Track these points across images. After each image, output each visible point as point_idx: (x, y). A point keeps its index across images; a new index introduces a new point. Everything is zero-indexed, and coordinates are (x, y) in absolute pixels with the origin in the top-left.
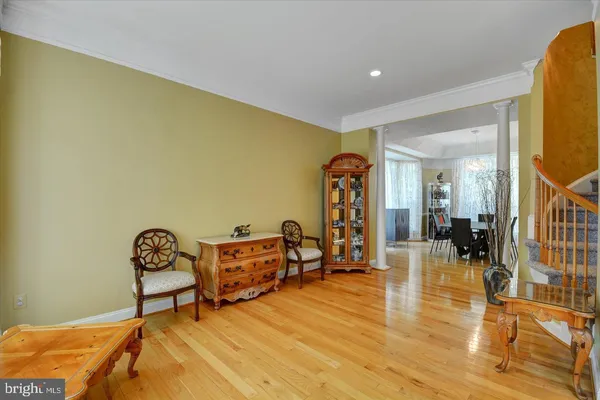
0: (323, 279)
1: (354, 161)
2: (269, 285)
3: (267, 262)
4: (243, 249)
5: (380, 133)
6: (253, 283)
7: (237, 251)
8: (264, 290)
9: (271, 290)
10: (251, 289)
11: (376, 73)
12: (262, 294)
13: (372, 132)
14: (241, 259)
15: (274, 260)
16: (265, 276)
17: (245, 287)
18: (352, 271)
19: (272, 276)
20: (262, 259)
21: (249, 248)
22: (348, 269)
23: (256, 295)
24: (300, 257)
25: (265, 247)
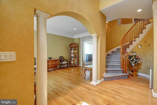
0: (68, 68)
1: (75, 44)
2: (55, 68)
3: (55, 64)
4: (50, 61)
5: (81, 39)
6: (52, 68)
7: (49, 62)
8: (54, 69)
9: (56, 69)
10: (51, 69)
11: (75, 29)
12: (54, 70)
13: (80, 39)
14: (49, 63)
15: (56, 64)
16: (54, 67)
17: (50, 68)
18: (75, 66)
19: (56, 67)
20: (54, 63)
21: (51, 61)
22: (74, 66)
23: (53, 70)
24: (62, 63)
25: (54, 61)
